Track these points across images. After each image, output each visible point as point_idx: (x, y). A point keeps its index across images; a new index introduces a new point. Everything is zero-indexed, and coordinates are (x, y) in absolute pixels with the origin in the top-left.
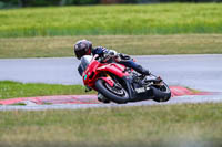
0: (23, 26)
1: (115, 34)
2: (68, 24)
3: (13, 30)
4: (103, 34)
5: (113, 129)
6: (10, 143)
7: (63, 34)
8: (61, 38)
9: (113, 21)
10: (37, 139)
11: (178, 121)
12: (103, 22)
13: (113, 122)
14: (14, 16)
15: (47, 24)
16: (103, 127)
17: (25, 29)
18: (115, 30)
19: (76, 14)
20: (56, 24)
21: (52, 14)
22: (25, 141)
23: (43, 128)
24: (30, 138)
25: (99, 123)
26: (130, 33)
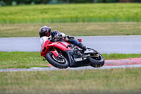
0: (69, 16)
1: (128, 21)
2: (99, 15)
3: (63, 18)
4: (121, 21)
5: (127, 82)
6: (61, 91)
7: (96, 21)
8: (94, 23)
9: (127, 13)
10: (78, 88)
12: (121, 14)
13: (127, 78)
14: (64, 9)
15: (85, 15)
16: (120, 80)
17: (71, 17)
18: (129, 19)
19: (104, 8)
20: (92, 15)
21: (89, 8)
22: (71, 90)
23: (83, 81)
24: (74, 88)
25: (118, 78)
26: (138, 21)
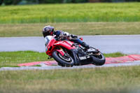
0: (39, 16)
1: (98, 21)
2: (69, 15)
3: (33, 18)
4: (90, 21)
5: (96, 82)
6: (31, 91)
7: (65, 21)
8: (63, 23)
9: (96, 13)
10: (48, 88)
11: (136, 76)
12: (90, 14)
13: (96, 77)
14: (33, 10)
15: (55, 15)
16: (89, 80)
17: (41, 18)
18: (98, 19)
19: (74, 8)
20: (60, 15)
21: (58, 8)
22: (41, 89)
23: (52, 81)
24: (44, 87)
25: (87, 78)
26: (107, 21)
